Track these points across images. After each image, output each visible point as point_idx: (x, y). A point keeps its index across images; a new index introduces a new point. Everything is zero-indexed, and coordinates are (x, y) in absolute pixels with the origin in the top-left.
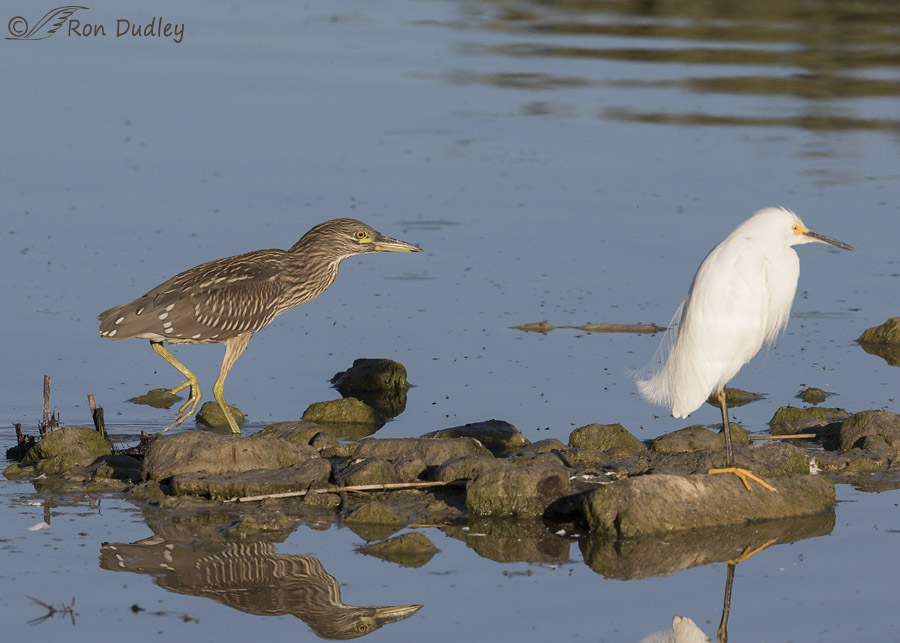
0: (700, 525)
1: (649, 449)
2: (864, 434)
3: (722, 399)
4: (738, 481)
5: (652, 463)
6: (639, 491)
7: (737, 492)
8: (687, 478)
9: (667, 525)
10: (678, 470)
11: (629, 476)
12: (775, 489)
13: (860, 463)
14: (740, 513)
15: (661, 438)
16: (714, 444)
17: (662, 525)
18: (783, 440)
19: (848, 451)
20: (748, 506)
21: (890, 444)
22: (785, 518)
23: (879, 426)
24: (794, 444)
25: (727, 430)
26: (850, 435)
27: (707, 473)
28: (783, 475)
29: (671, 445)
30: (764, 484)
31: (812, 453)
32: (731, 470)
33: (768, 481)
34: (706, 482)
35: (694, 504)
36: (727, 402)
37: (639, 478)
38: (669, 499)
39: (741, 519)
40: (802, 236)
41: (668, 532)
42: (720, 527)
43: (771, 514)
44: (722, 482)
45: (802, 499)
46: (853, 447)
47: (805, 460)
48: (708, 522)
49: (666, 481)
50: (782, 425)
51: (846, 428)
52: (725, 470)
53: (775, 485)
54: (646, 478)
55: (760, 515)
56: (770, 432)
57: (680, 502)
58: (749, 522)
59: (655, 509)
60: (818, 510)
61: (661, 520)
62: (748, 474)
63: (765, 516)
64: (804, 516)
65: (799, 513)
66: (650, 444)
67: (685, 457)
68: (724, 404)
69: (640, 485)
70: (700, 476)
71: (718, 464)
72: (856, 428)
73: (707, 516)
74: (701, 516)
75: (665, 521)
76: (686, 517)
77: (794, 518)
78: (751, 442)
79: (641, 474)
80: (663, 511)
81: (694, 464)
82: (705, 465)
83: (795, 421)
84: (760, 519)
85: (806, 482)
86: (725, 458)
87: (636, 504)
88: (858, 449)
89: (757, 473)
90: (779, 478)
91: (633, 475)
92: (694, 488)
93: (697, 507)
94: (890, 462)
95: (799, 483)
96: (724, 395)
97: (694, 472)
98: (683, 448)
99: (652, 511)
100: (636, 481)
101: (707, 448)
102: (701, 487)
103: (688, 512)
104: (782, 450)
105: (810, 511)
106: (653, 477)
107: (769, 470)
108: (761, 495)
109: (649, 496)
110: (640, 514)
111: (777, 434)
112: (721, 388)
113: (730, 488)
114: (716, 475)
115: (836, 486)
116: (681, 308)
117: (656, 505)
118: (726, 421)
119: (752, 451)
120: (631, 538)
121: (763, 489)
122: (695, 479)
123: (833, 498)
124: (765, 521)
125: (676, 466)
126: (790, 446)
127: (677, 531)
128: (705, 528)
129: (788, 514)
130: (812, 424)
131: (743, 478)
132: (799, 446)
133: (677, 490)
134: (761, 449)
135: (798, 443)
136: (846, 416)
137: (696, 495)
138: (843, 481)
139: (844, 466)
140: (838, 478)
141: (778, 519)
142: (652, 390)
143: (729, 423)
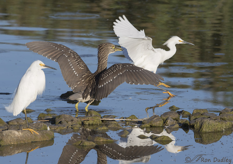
0: (20, 143)
1: (7, 124)
2: (61, 120)
3: (25, 111)
4: (30, 132)
5: (8, 127)
6: (5, 134)
7: (29, 135)
8: (17, 131)
9: (12, 143)
10: (14, 129)
11: (2, 130)
12: (39, 134)
13: (60, 127)
14: (30, 140)
15: (10, 121)
16: (24, 123)
17: (10, 143)
18: (41, 122)
19: (57, 124)
20: (32, 138)
21: (68, 123)
22: (41, 141)
23: (65, 118)
24: (44, 123)
25: (27, 119)
26: (58, 121)
27: (22, 130)
28: (41, 130)
29: (13, 123)
30: (36, 133)
31: (48, 125)
32: (28, 129)
33: (37, 132)
34: (22, 132)
35: (18, 138)
36: (26, 112)
37: (5, 131)
38: (12, 136)
39: (30, 141)
40: (43, 67)
41: (12, 145)
42: (25, 143)
43: (38, 140)
44: (26, 132)
45: (45, 136)
46: (59, 123)
47: (46, 127)
48: (22, 142)
49: (12, 132)
50: (41, 118)
51: (57, 119)
52: (27, 129)
53: (39, 133)
54: (7, 131)
55: (35, 140)
56: (38, 120)
57: (15, 137)
58: (32, 142)
59: (9, 139)
60: (50, 139)
61: (10, 142)
62: (32, 130)
63: (36, 141)
64: (46, 141)
65: (45, 140)
66: (8, 123)
67: (16, 126)
68: (26, 113)
69: (5, 133)
70: (20, 131)
71: (25, 128)
72: (59, 119)
73: (22, 140)
74: (20, 141)
75: (11, 142)
76: (16, 141)
77: (44, 141)
78: (33, 122)
79: (5, 130)
80: (11, 139)
81: (18, 128)
82: (21, 128)
83: (44, 117)
84: (35, 141)
85: (47, 132)
86: (26, 126)
87: (4, 138)
88: (59, 124)
89: (34, 130)
90: (40, 131)
91: (3, 130)
92: (19, 134)
93: (19, 138)
94: (68, 127)
95: (45, 132)
96: (26, 110)
97: (19, 130)
98: (16, 124)
99: (8, 139)
100: (4, 132)
101: (22, 124)
102: (20, 133)
103: (17, 139)
104: (41, 124)
105: (48, 139)
106: (8, 131)
107: (37, 129)
108: (36, 135)
109: (7, 136)
110: (5, 140)
111: (40, 120)
112: (25, 109)
113: (28, 133)
114: (24, 130)
115: (54, 133)
116: (16, 89)
117: (9, 138)
118: (26, 117)
119: (33, 124)
120: (3, 146)
121: (36, 134)
122: (19, 131)
123: (54, 136)
124: (36, 142)
125: (14, 128)
126: (43, 123)
127: (14, 144)
128: (21, 144)
129: (42, 140)
130: (48, 118)
131: (31, 131)
132: (45, 123)
133: (14, 134)
134: (35, 124)
135: (45, 122)
136: (57, 116)
137: (19, 135)
138: (56, 132)
139: (56, 128)
140: (54, 131)
141: (39, 141)
142: (9, 109)
143: (27, 117)
